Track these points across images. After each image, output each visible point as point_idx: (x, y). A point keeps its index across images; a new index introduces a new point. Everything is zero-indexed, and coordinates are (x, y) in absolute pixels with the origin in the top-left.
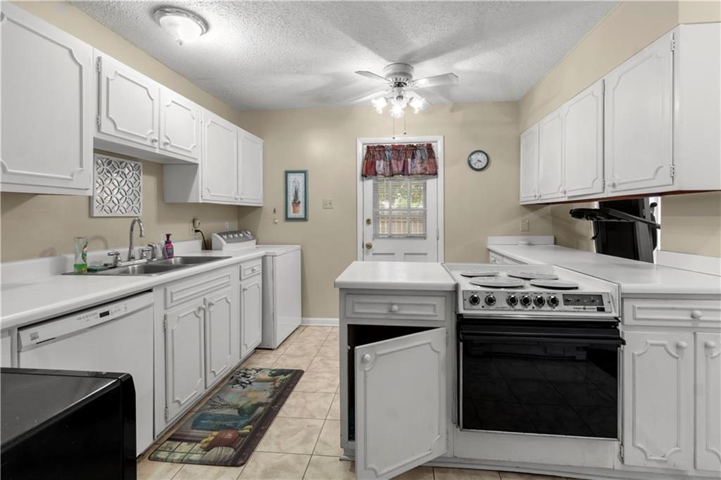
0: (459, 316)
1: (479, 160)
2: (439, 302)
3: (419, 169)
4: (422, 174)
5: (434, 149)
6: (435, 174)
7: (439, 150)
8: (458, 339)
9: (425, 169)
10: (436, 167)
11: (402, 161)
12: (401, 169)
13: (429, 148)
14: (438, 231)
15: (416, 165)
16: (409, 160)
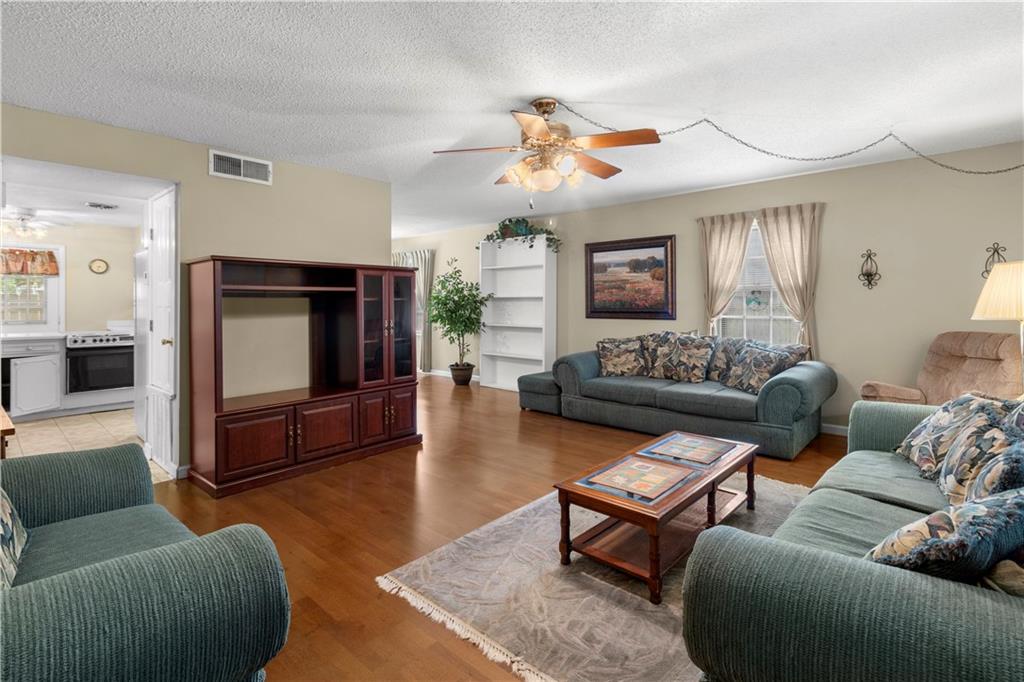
0: (68, 349)
1: (99, 266)
2: (56, 344)
3: (40, 270)
4: (42, 274)
5: (56, 255)
6: (57, 274)
7: (60, 256)
8: (67, 357)
9: (46, 270)
10: (57, 268)
11: (21, 264)
12: (19, 268)
13: (51, 255)
14: (59, 318)
15: (36, 267)
16: (29, 263)
